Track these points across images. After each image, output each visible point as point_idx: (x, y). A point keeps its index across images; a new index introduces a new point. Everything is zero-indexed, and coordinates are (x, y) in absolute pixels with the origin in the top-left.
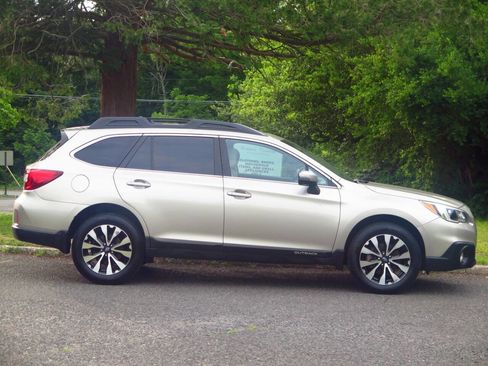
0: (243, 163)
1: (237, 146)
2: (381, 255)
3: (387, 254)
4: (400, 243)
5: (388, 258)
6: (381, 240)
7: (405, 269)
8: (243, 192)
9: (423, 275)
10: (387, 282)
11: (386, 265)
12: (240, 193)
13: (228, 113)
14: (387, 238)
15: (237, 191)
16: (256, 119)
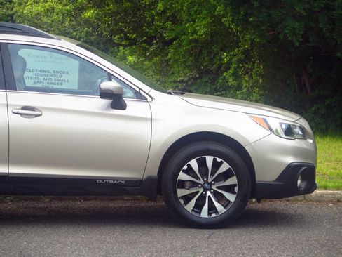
0: (31, 74)
1: (22, 53)
2: (202, 182)
3: (210, 180)
4: (225, 167)
5: (210, 184)
6: (202, 163)
7: (231, 197)
8: (32, 109)
9: (253, 205)
10: (209, 214)
11: (209, 193)
12: (28, 111)
13: (10, 12)
14: (209, 160)
15: (24, 108)
16: (45, 19)
